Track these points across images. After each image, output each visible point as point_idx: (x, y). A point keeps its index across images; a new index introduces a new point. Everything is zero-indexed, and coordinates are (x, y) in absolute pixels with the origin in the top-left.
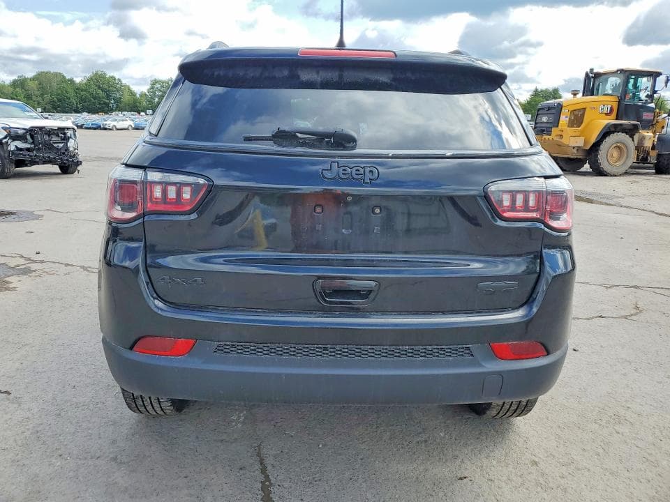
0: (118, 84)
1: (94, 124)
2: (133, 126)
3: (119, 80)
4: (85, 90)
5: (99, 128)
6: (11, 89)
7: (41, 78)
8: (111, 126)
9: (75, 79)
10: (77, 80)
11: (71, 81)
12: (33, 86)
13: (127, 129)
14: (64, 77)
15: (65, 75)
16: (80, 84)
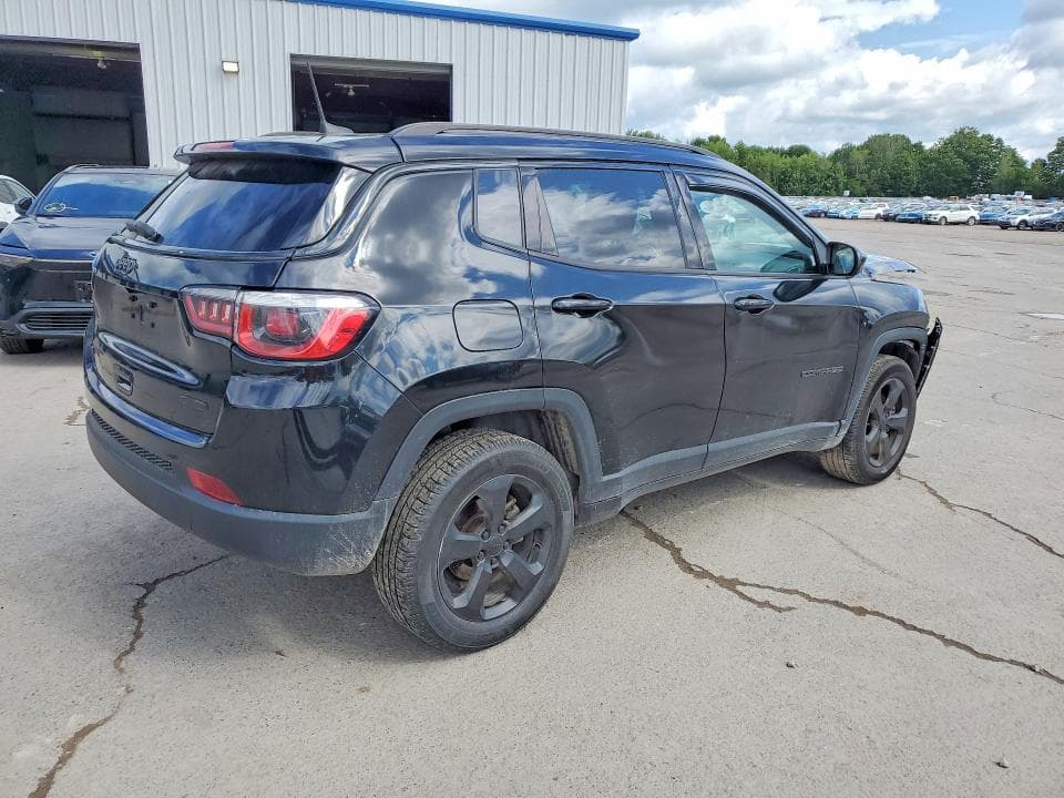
0: (995, 147)
1: (913, 215)
2: (978, 218)
3: (999, 141)
4: (936, 160)
5: (918, 220)
6: (830, 164)
7: (874, 146)
8: (939, 217)
9: (923, 144)
10: (928, 146)
11: (919, 146)
12: (859, 157)
13: (965, 223)
14: (908, 141)
15: (911, 139)
16: (931, 150)
